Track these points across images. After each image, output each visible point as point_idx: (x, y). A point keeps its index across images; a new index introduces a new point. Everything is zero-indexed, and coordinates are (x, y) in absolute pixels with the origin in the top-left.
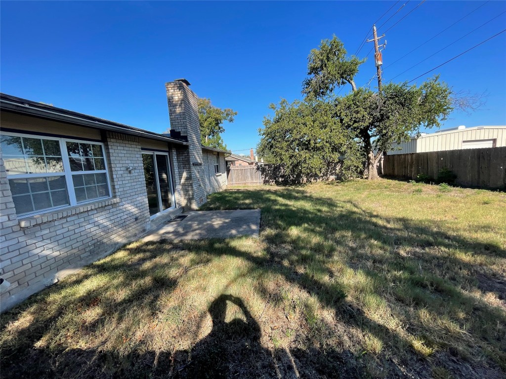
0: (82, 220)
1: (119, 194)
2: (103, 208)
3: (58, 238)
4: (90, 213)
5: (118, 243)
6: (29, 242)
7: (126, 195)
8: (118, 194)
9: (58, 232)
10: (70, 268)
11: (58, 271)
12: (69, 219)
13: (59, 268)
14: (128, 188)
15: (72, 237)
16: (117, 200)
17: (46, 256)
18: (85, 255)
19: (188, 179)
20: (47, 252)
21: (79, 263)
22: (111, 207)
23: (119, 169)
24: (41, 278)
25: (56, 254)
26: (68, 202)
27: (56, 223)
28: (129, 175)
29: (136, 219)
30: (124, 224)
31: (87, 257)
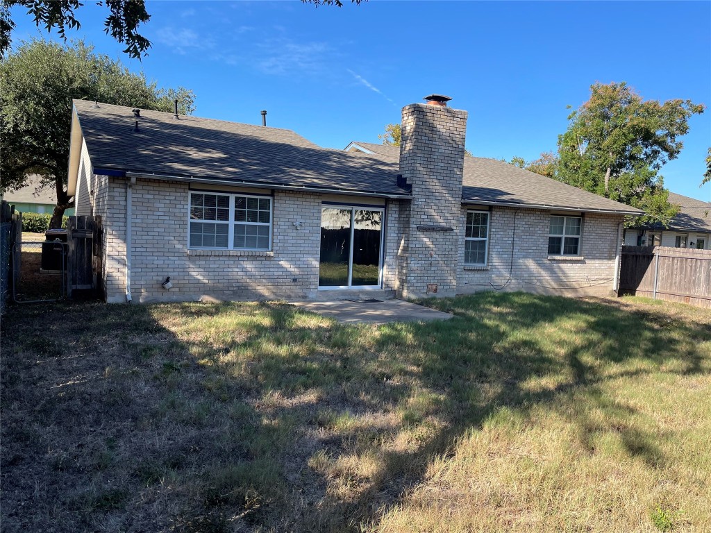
0: (232, 262)
1: (278, 248)
2: (254, 257)
3: (210, 270)
4: (240, 259)
5: (263, 296)
6: (191, 266)
7: (286, 252)
8: (274, 248)
9: (211, 266)
10: (213, 297)
11: (204, 294)
12: (221, 258)
13: (205, 293)
14: (291, 245)
15: (220, 274)
16: (272, 254)
17: (199, 280)
18: (228, 292)
19: (405, 249)
20: (199, 277)
21: (221, 296)
22: (264, 259)
23: (283, 223)
24: (191, 293)
25: (206, 281)
26: (227, 246)
27: (211, 259)
28: (295, 231)
29: (295, 280)
30: (276, 280)
31: (229, 295)
